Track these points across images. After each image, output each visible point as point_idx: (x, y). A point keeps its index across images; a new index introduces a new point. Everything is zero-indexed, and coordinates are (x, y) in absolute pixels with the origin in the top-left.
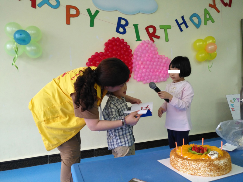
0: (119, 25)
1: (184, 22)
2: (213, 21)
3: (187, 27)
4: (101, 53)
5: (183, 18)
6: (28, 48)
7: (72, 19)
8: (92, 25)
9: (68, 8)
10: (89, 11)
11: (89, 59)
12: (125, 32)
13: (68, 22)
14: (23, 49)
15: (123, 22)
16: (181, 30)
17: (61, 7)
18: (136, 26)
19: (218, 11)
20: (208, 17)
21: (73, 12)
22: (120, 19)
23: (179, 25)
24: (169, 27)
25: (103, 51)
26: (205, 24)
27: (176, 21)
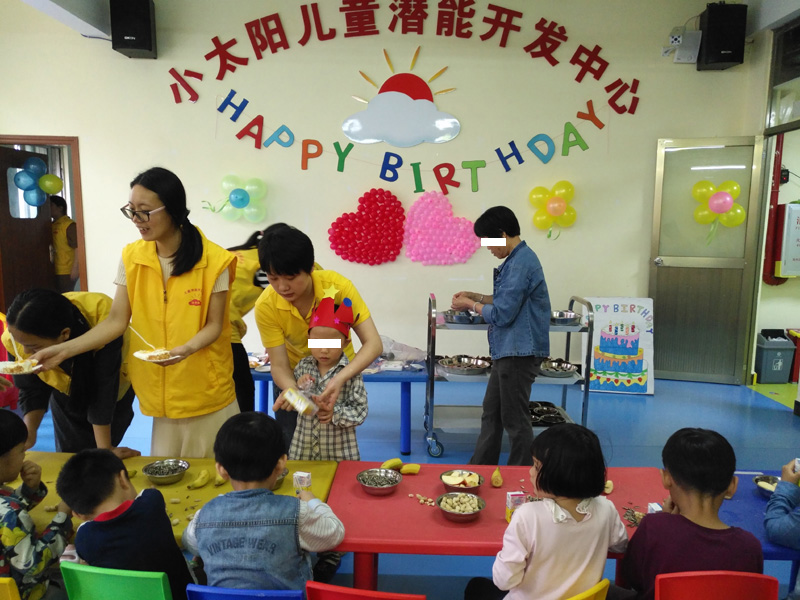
0: (386, 166)
1: (516, 153)
2: (585, 147)
3: (521, 161)
4: (352, 214)
5: (512, 144)
6: (246, 210)
7: (310, 161)
8: (341, 168)
9: (306, 143)
10: (337, 145)
11: (333, 224)
12: (395, 177)
13: (305, 166)
14: (239, 211)
15: (393, 161)
16: (508, 169)
17: (295, 143)
18: (416, 167)
19: (600, 125)
20: (572, 138)
21: (313, 149)
22: (388, 156)
23: (504, 160)
24: (483, 164)
25: (355, 211)
26: (565, 153)
27: (498, 151)
